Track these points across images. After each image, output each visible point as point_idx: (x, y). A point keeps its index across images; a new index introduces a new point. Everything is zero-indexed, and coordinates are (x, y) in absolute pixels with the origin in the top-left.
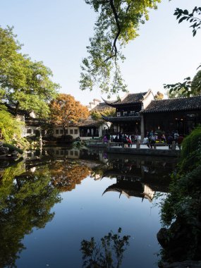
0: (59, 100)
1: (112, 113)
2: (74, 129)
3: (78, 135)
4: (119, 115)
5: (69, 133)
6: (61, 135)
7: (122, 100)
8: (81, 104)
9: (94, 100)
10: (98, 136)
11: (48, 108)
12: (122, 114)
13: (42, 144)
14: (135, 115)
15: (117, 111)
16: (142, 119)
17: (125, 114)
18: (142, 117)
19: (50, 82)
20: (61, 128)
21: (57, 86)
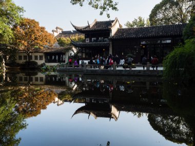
0: (22, 25)
1: (80, 39)
2: (38, 55)
3: (43, 62)
4: (88, 41)
5: (33, 59)
6: (25, 61)
7: (91, 26)
8: (46, 30)
9: (57, 28)
10: (64, 62)
11: (12, 32)
12: (91, 41)
13: (5, 69)
14: (103, 41)
15: (85, 37)
16: (111, 45)
17: (94, 41)
18: (111, 43)
19: (13, 5)
20: (25, 54)
21: (20, 9)
